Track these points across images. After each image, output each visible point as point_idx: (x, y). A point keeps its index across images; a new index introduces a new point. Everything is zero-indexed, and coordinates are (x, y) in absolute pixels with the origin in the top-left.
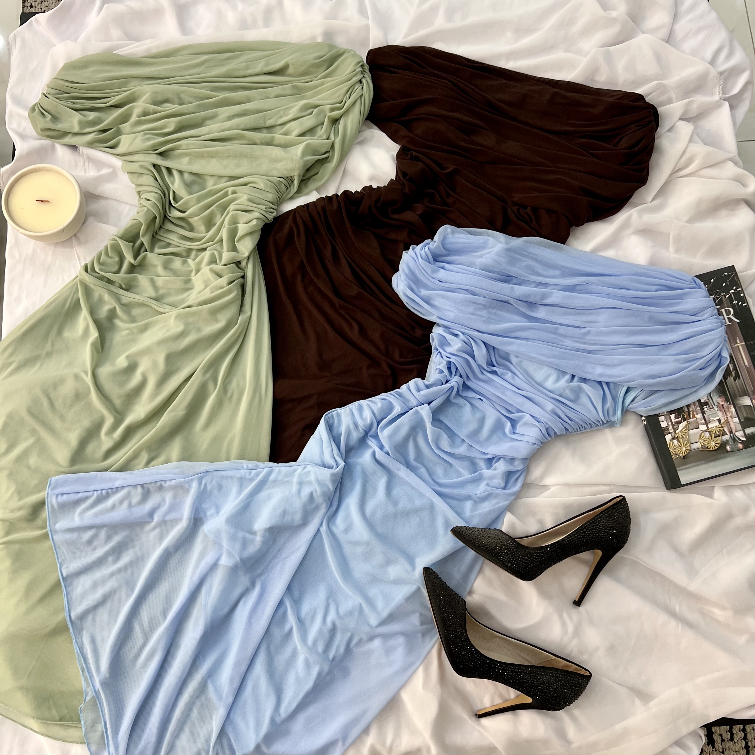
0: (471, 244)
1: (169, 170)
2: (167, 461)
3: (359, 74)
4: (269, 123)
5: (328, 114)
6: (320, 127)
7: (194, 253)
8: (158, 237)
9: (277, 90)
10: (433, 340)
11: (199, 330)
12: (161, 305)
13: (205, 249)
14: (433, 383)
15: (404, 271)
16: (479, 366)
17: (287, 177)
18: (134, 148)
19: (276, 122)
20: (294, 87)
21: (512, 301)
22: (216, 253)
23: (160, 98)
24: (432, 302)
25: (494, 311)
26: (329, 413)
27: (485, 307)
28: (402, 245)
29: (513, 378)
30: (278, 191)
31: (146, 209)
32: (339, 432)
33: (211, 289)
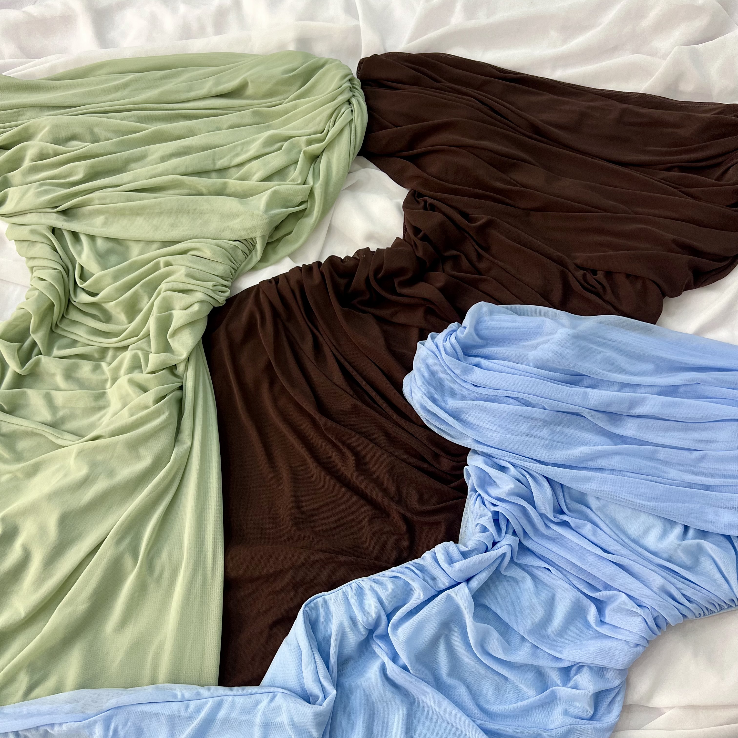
0: (518, 328)
1: (75, 235)
2: (58, 690)
3: (346, 92)
4: (220, 164)
5: (304, 148)
6: (292, 168)
7: (110, 353)
8: (59, 331)
9: (233, 117)
10: (469, 476)
11: (111, 473)
12: (59, 434)
13: (126, 348)
14: (472, 549)
15: (420, 371)
16: (542, 515)
17: (245, 240)
18: (24, 205)
19: (231, 162)
20: (255, 113)
21: (585, 413)
22: (140, 354)
23: (64, 134)
24: (464, 416)
25: (559, 429)
26: (311, 602)
27: (546, 423)
28: (415, 333)
29: (594, 533)
30: (233, 260)
31: (37, 293)
32: (328, 633)
33: (130, 409)
